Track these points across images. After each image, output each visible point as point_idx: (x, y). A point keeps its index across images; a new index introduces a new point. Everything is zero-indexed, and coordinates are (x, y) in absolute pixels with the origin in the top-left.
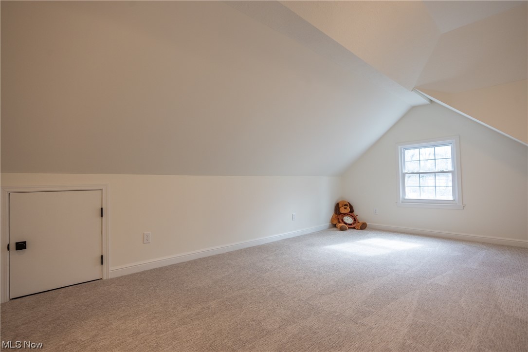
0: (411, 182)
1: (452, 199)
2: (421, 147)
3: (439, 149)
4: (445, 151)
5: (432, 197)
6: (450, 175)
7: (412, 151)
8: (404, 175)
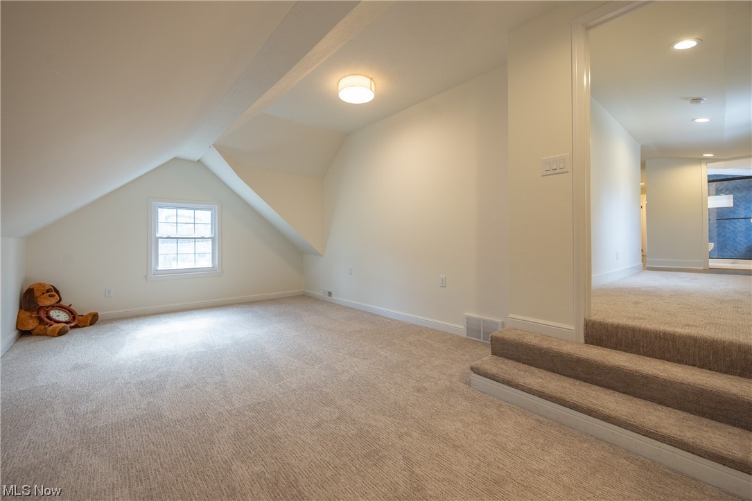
0: (164, 249)
1: (211, 266)
2: (180, 208)
3: (199, 213)
4: (205, 216)
5: (191, 265)
6: (210, 243)
7: (166, 210)
8: (157, 239)
